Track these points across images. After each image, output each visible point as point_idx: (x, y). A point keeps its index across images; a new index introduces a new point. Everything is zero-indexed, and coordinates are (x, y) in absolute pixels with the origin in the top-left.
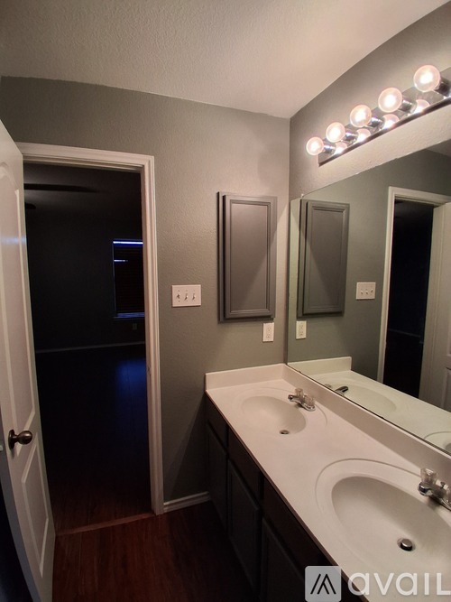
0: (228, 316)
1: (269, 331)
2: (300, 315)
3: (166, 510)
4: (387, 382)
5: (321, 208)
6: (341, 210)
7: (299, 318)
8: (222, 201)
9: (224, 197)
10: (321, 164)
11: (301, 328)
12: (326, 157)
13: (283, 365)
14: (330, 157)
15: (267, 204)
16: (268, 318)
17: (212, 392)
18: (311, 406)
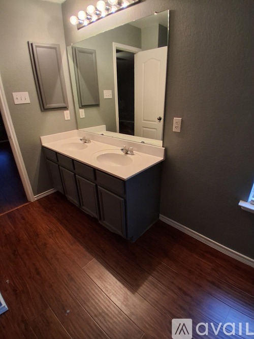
0: (45, 108)
1: (67, 115)
2: (81, 107)
3: (36, 199)
4: (121, 132)
5: (82, 51)
6: (91, 53)
7: (80, 108)
8: (31, 46)
9: (32, 44)
10: (78, 29)
11: (82, 113)
12: (80, 26)
13: (76, 130)
14: (81, 26)
15: (55, 48)
16: (65, 108)
17: (45, 144)
18: (89, 141)
